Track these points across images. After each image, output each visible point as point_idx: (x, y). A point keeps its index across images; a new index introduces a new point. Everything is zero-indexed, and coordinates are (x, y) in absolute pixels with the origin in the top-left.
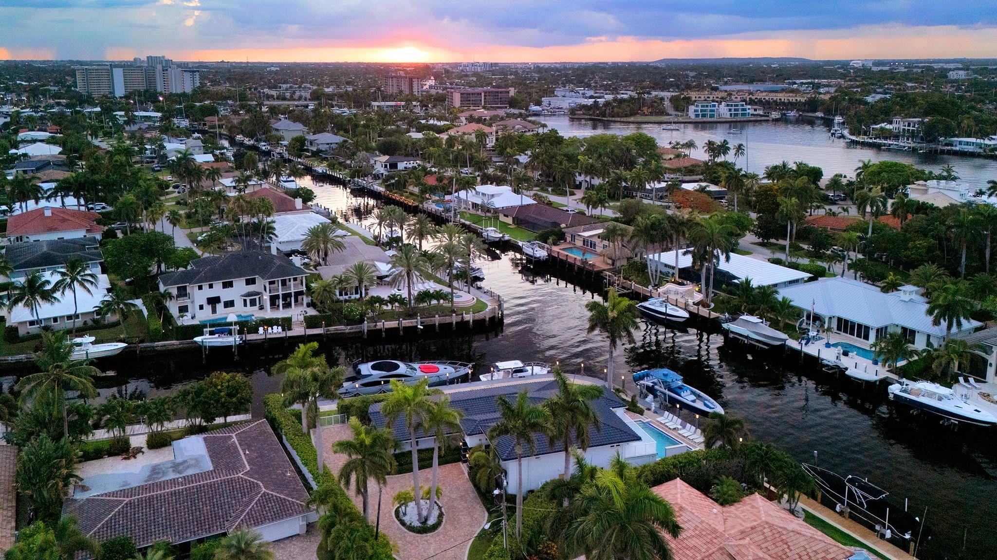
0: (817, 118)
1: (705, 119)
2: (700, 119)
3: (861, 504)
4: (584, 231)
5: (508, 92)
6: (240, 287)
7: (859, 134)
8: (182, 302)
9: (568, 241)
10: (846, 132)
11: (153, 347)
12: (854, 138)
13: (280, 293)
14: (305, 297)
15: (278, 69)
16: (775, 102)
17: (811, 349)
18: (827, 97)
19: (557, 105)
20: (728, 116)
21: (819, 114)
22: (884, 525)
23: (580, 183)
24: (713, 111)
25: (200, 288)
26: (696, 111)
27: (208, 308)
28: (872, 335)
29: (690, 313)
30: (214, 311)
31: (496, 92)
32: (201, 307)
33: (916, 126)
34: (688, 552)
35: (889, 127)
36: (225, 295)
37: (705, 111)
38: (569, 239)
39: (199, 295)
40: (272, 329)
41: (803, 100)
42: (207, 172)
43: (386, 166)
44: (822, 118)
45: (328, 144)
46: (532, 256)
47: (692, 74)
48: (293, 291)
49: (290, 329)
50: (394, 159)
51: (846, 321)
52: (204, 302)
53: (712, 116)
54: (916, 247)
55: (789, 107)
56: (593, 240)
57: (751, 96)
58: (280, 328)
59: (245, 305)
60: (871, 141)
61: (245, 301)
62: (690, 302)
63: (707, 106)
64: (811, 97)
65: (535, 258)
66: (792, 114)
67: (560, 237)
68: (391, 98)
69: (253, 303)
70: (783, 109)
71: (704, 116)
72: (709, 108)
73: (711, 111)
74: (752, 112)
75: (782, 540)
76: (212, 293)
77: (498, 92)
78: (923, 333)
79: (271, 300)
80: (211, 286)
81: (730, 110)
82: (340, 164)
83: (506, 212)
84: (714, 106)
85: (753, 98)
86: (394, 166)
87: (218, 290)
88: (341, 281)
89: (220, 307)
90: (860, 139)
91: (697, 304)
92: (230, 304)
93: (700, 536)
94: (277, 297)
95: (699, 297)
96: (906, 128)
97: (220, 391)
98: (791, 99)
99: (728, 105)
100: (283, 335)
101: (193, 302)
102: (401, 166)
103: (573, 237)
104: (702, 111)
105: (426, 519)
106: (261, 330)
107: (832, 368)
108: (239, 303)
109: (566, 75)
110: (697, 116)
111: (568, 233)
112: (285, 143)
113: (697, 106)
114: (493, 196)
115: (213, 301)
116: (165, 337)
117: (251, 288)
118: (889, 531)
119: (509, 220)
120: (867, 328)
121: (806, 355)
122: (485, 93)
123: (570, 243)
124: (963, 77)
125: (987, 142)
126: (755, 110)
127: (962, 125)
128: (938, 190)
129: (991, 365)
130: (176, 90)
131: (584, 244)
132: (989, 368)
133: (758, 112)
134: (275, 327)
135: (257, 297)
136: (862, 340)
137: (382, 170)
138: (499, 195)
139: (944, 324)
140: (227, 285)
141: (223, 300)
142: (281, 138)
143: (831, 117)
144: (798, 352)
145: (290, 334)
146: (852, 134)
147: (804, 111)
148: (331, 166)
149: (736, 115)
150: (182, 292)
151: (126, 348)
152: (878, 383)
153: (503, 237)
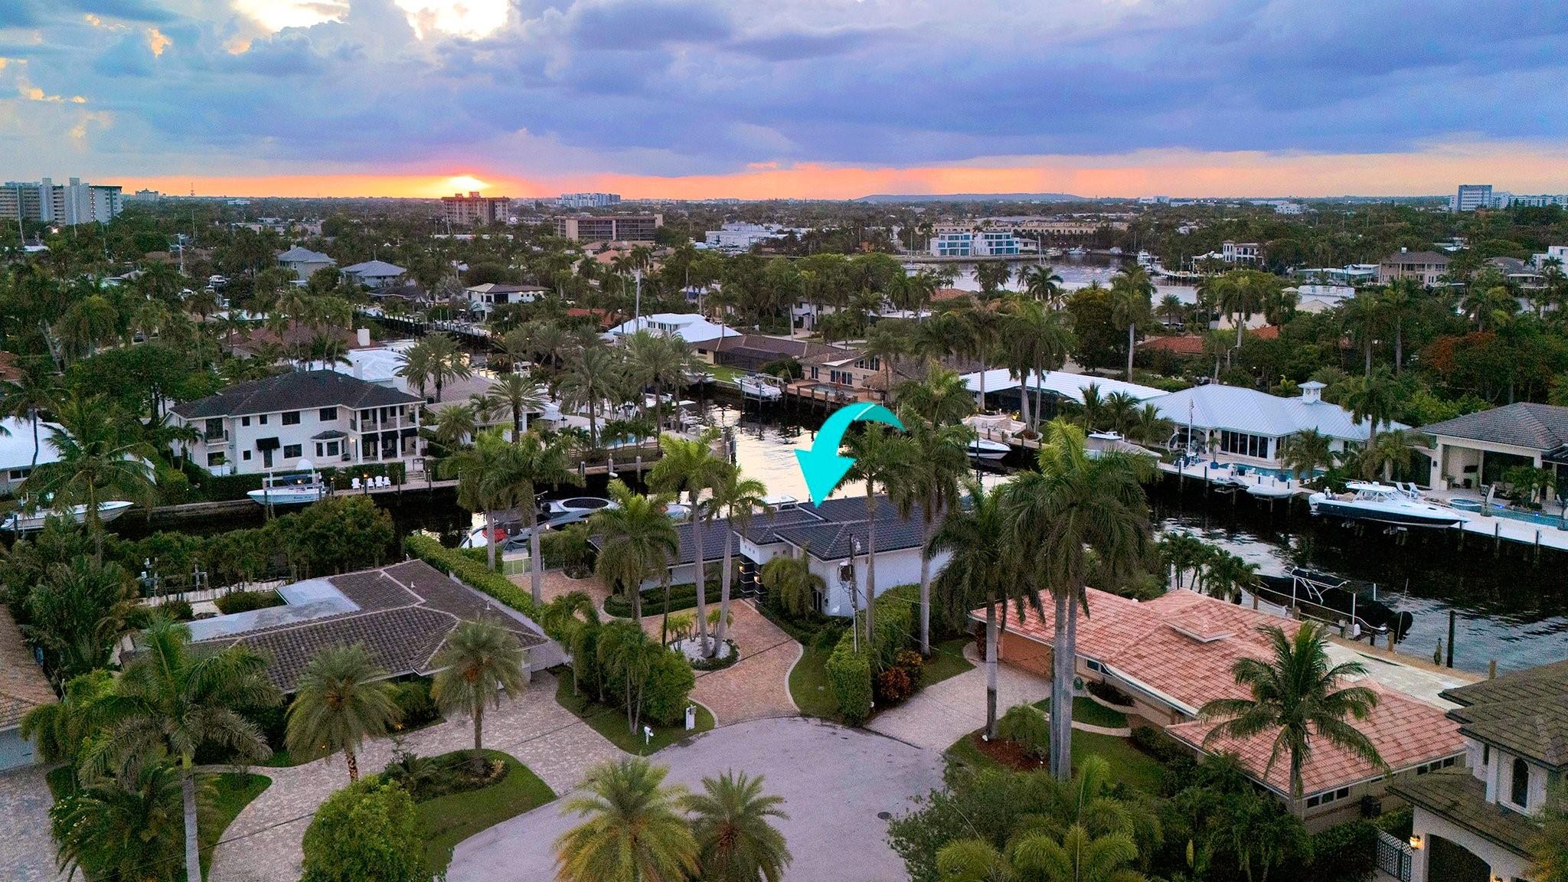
0: (1114, 256)
1: (954, 257)
2: (948, 257)
3: (1316, 599)
4: (830, 361)
5: (653, 221)
6: (311, 423)
7: (1178, 270)
8: (217, 445)
9: (806, 377)
10: (1159, 268)
11: (173, 512)
12: (1171, 273)
13: (379, 430)
14: (418, 439)
15: (248, 203)
16: (1051, 235)
17: (1196, 471)
18: (1124, 227)
19: (730, 242)
20: (988, 252)
21: (1116, 250)
22: (1349, 620)
23: (801, 319)
24: (966, 245)
25: (246, 422)
26: (941, 245)
27: (258, 458)
28: (1271, 448)
29: (1012, 446)
30: (268, 463)
31: (633, 221)
32: (247, 455)
33: (1255, 253)
34: (1113, 640)
35: (1217, 256)
36: (288, 435)
37: (954, 245)
38: (808, 375)
39: (245, 435)
40: (374, 481)
41: (1091, 231)
42: (191, 303)
43: (489, 299)
44: (1119, 256)
45: (379, 277)
46: (757, 397)
47: (922, 210)
48: (399, 428)
49: (403, 482)
50: (502, 288)
51: (1234, 435)
52: (251, 447)
53: (965, 252)
54: (1304, 352)
55: (1072, 241)
56: (847, 370)
57: (1016, 227)
58: (387, 479)
59: (320, 453)
60: (1196, 276)
61: (319, 446)
62: (1008, 432)
63: (957, 238)
64: (1103, 227)
65: (763, 398)
66: (1076, 252)
67: (796, 372)
68: (461, 229)
69: (333, 449)
70: (1063, 246)
71: (952, 252)
72: (960, 241)
73: (963, 245)
74: (1021, 247)
75: (1236, 619)
76: (267, 432)
77: (637, 221)
78: (1339, 439)
79: (364, 442)
80: (263, 420)
81: (990, 244)
82: (406, 303)
83: (703, 348)
84: (967, 237)
85: (1020, 230)
86: (502, 298)
87: (276, 427)
88: (483, 405)
89: (278, 455)
90: (1180, 274)
91: (1019, 436)
92: (294, 451)
93: (1125, 621)
94: (374, 437)
95: (1019, 427)
96: (1242, 256)
97: (343, 518)
98: (1073, 230)
99: (987, 237)
100: (395, 489)
101: (232, 447)
102: (513, 298)
103: (815, 371)
104: (950, 245)
105: (714, 653)
106: (356, 482)
107: (1227, 488)
108: (310, 449)
109: (732, 212)
110: (943, 252)
111: (807, 365)
112: (301, 282)
113: (943, 238)
114: (677, 326)
115: (267, 446)
116: (192, 497)
117: (329, 425)
118: (1357, 626)
119: (709, 358)
120: (1264, 441)
121: (1186, 477)
122: (617, 221)
123: (809, 380)
124: (1296, 212)
125: (1351, 271)
126: (1026, 244)
127: (1316, 251)
128: (1314, 298)
129: (1435, 464)
130: (78, 218)
131: (833, 379)
132: (1432, 468)
133: (1030, 247)
134: (379, 478)
135: (339, 440)
136: (1257, 458)
137: (485, 307)
138: (688, 324)
139: (1366, 425)
140: (291, 419)
141: (283, 443)
142: (294, 275)
143: (1133, 254)
144: (1176, 476)
145: (403, 488)
146: (1168, 268)
147: (1092, 247)
148: (392, 308)
149: (999, 251)
150: (215, 430)
151: (131, 507)
152: (1290, 501)
153: (705, 377)
